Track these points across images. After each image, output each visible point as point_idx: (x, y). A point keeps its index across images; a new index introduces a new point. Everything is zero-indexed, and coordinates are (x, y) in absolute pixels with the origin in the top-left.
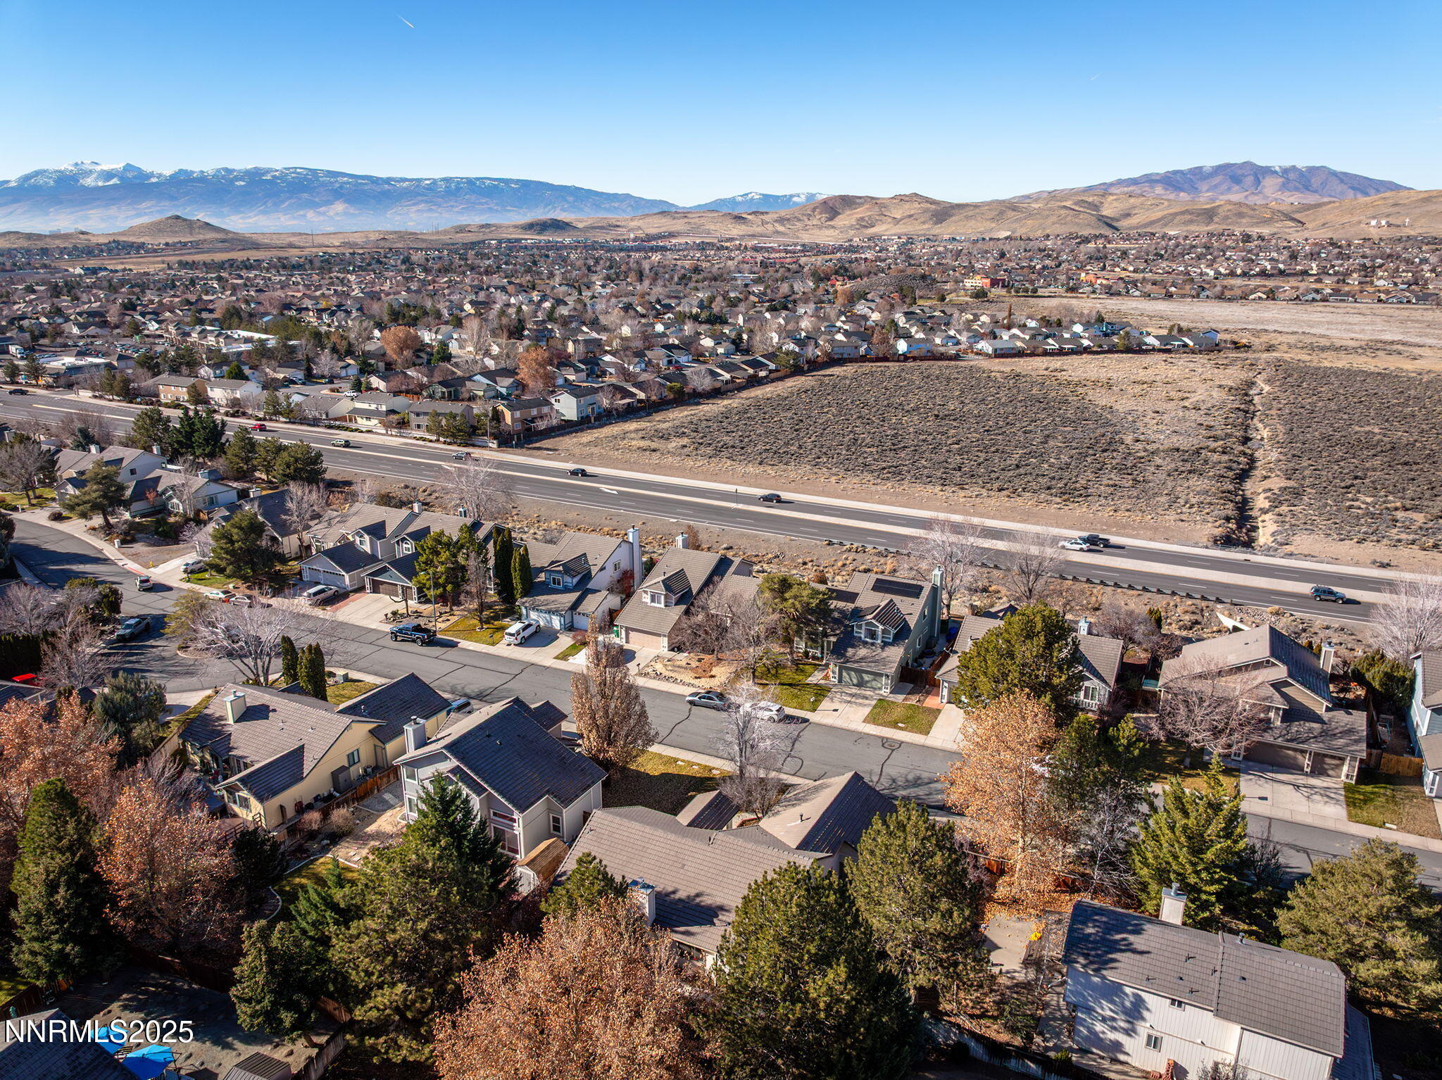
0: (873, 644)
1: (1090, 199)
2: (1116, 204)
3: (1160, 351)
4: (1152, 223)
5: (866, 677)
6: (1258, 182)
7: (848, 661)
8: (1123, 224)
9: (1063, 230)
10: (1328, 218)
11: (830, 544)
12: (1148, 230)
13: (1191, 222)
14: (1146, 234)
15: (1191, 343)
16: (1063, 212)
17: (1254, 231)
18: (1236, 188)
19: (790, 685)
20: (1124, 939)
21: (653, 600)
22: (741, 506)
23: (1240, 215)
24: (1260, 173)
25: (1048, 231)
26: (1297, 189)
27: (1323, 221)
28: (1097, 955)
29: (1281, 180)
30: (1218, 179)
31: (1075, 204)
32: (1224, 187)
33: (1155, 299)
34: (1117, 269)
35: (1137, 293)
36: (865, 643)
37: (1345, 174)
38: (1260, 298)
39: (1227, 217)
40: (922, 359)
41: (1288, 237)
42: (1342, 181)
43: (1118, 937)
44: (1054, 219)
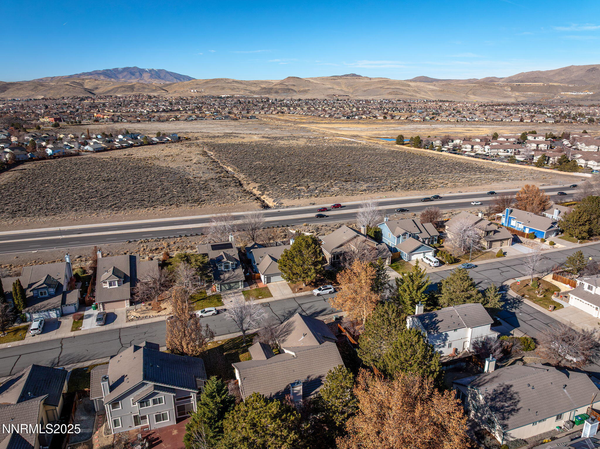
0: (228, 271)
1: (78, 81)
2: (90, 83)
3: (160, 143)
4: (109, 91)
5: (232, 285)
6: (141, 75)
7: (224, 281)
8: (95, 92)
9: (71, 95)
10: (176, 89)
11: (130, 242)
12: (108, 94)
13: (125, 91)
14: (108, 96)
15: (170, 139)
16: (67, 87)
17: (152, 94)
18: (133, 77)
19: (203, 299)
20: (436, 320)
21: (110, 285)
22: (64, 237)
23: (144, 88)
24: (142, 72)
25: (62, 96)
26: (156, 78)
27: (174, 90)
28: (434, 327)
29: (149, 74)
30: (125, 74)
31: (71, 83)
32: (128, 77)
33: (133, 123)
34: (105, 111)
35: (125, 121)
36: (225, 271)
37: (172, 72)
38: (173, 120)
39: (139, 89)
40: (63, 156)
41: (165, 96)
42: (171, 75)
43: (434, 320)
44: (64, 90)
